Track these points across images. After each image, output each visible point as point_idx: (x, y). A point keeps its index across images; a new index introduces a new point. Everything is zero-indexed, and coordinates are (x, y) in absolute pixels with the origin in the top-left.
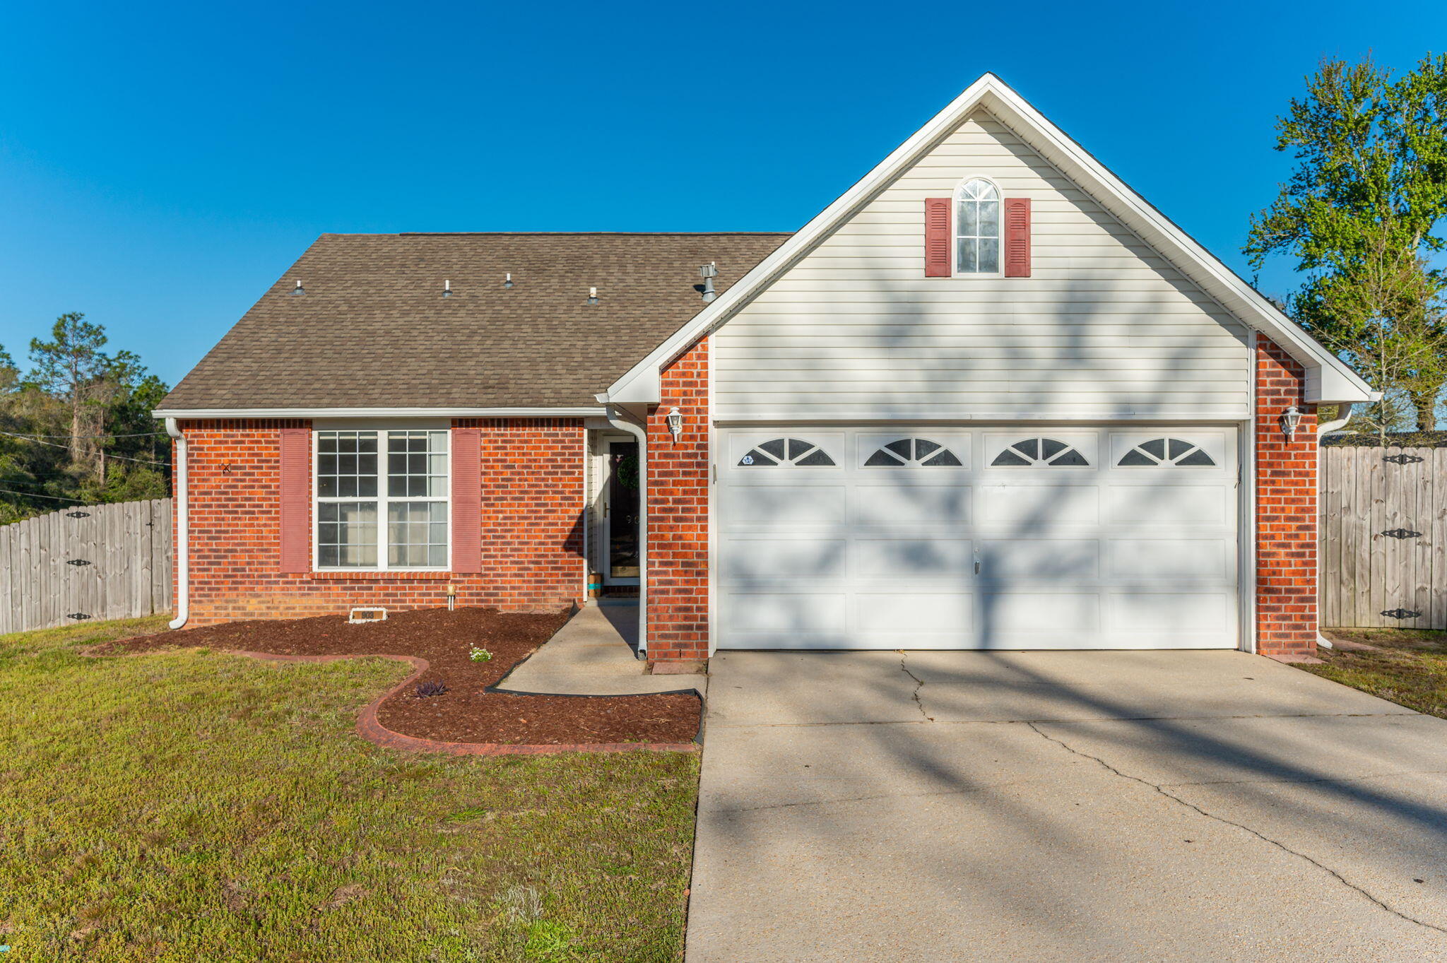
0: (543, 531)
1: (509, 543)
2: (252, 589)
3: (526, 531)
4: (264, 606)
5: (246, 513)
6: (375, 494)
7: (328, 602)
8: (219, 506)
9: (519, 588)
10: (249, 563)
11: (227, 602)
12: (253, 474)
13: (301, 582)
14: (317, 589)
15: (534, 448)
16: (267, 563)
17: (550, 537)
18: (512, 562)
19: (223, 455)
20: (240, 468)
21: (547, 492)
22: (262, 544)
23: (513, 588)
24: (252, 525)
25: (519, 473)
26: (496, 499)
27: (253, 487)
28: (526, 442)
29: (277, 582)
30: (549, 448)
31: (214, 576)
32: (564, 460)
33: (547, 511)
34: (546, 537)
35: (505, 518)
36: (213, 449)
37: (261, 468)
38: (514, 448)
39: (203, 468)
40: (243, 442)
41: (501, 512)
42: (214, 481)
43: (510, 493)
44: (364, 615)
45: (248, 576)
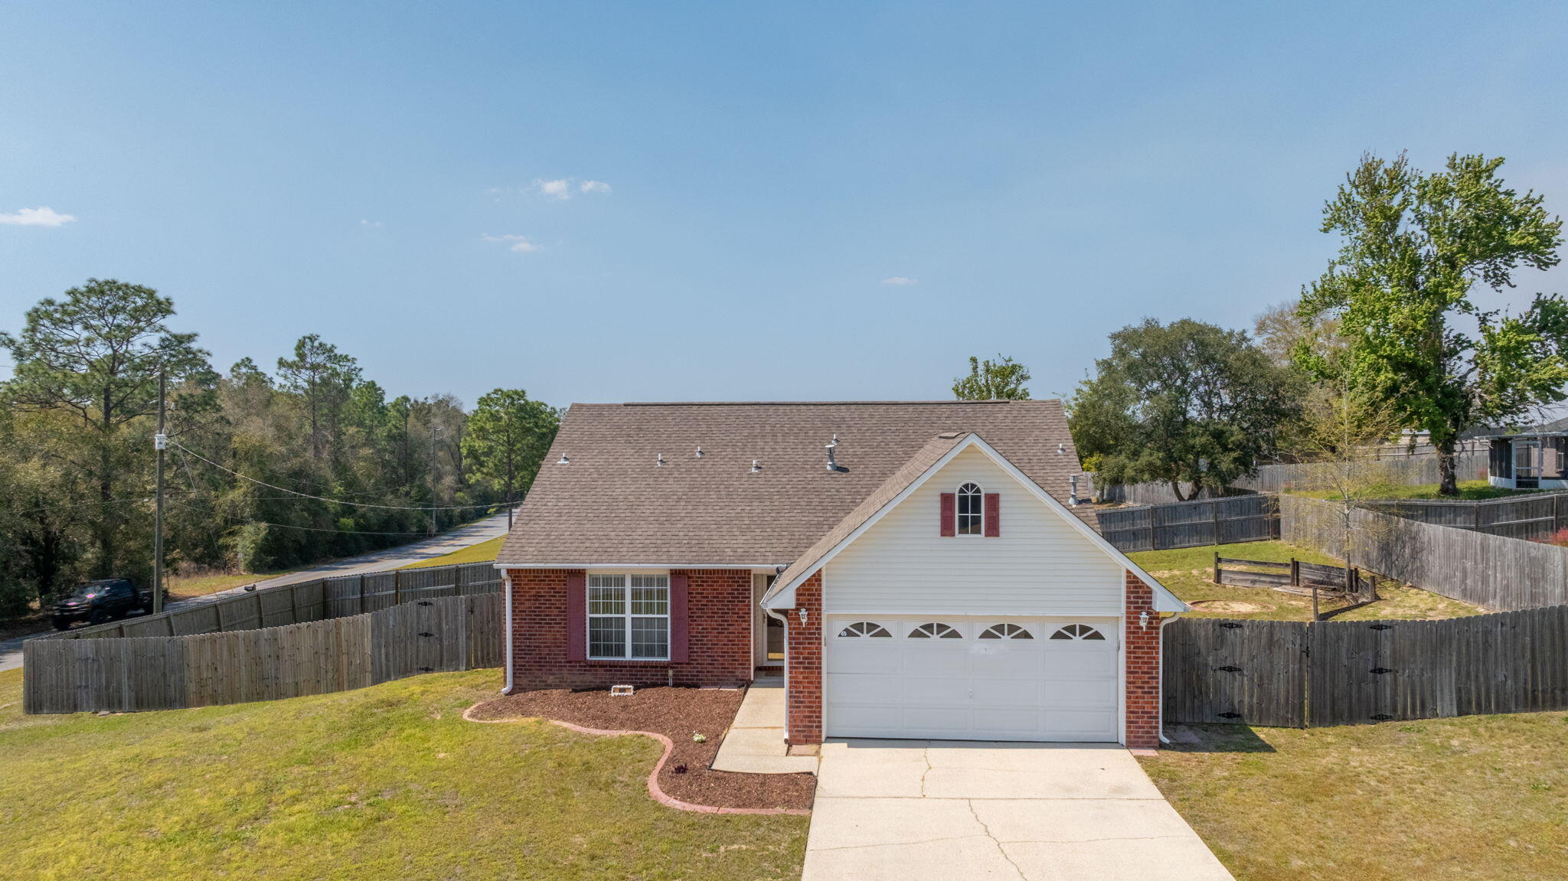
0: (726, 637)
1: (705, 644)
2: (551, 670)
3: (716, 637)
4: (558, 681)
5: (547, 623)
6: (623, 612)
7: (596, 678)
8: (530, 619)
9: (711, 672)
10: (548, 654)
11: (536, 677)
12: (550, 600)
13: (580, 666)
14: (588, 670)
15: (721, 586)
16: (559, 654)
17: (731, 641)
18: (708, 656)
19: (532, 588)
20: (543, 596)
21: (728, 613)
22: (556, 643)
23: (708, 672)
24: (550, 631)
25: (711, 601)
26: (697, 617)
27: (550, 608)
28: (715, 582)
29: (565, 666)
30: (730, 586)
31: (528, 662)
32: (739, 594)
33: (728, 625)
34: (728, 641)
35: (703, 629)
36: (526, 584)
37: (555, 596)
38: (708, 586)
39: (521, 596)
40: (545, 581)
41: (701, 625)
42: (527, 604)
43: (706, 613)
44: (620, 690)
45: (548, 662)
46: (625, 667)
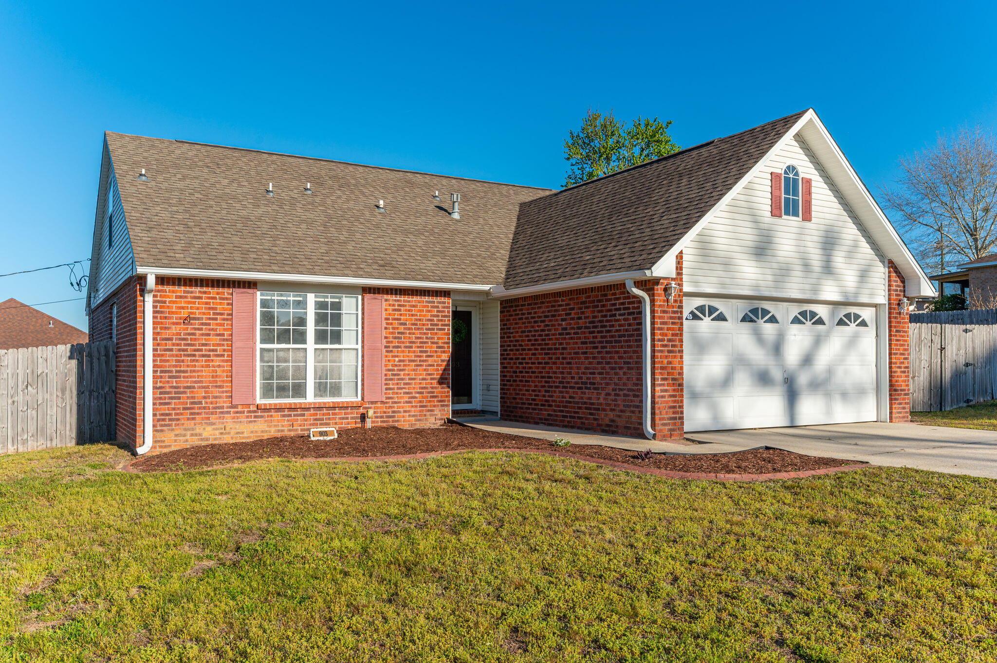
0: (425, 370)
1: (402, 379)
2: (208, 418)
3: (414, 370)
4: (217, 432)
5: (203, 356)
6: (304, 341)
7: (269, 426)
8: (179, 350)
9: (409, 411)
10: (204, 397)
11: (185, 430)
12: (209, 324)
13: (249, 412)
14: (262, 417)
15: (419, 311)
16: (220, 397)
17: (430, 375)
18: (405, 393)
19: (183, 308)
20: (198, 319)
21: (427, 343)
22: (216, 382)
23: (405, 412)
24: (208, 366)
25: (409, 329)
26: (394, 347)
27: (209, 335)
28: (414, 306)
29: (229, 412)
30: (429, 311)
31: (174, 409)
32: (439, 320)
33: (427, 356)
34: (427, 374)
35: (400, 361)
36: (174, 302)
37: (216, 319)
38: (406, 310)
39: (166, 318)
40: (201, 298)
41: (397, 356)
42: (174, 329)
43: (403, 343)
44: (322, 434)
45: (204, 408)
46: (308, 409)
